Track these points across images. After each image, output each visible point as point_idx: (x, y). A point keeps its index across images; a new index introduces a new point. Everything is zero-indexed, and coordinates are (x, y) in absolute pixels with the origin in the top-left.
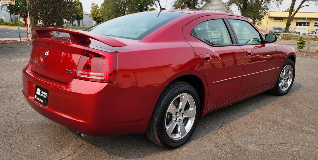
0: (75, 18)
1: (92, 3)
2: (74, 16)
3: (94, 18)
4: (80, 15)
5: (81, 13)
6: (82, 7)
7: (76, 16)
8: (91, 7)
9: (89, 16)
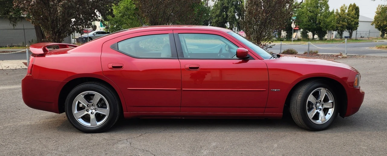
0: (345, 28)
1: (379, 6)
2: (344, 26)
3: (378, 27)
4: (353, 23)
5: (355, 20)
6: (359, 12)
7: (346, 26)
8: (376, 11)
9: (371, 23)
